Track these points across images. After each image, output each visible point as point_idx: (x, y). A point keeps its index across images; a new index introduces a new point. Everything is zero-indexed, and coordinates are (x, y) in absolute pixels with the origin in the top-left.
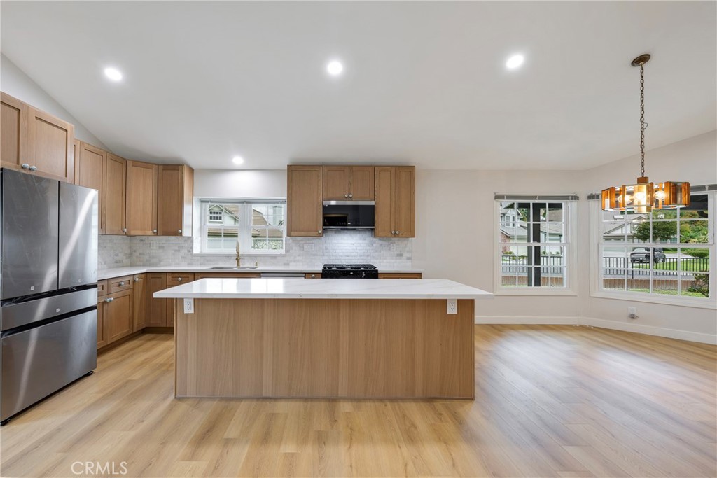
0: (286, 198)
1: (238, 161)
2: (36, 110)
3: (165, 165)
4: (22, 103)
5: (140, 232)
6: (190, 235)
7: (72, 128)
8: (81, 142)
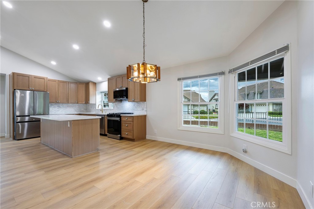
1: (100, 79)
2: (34, 76)
3: (87, 83)
4: (30, 75)
5: (81, 103)
6: (95, 103)
7: (47, 78)
8: (58, 81)
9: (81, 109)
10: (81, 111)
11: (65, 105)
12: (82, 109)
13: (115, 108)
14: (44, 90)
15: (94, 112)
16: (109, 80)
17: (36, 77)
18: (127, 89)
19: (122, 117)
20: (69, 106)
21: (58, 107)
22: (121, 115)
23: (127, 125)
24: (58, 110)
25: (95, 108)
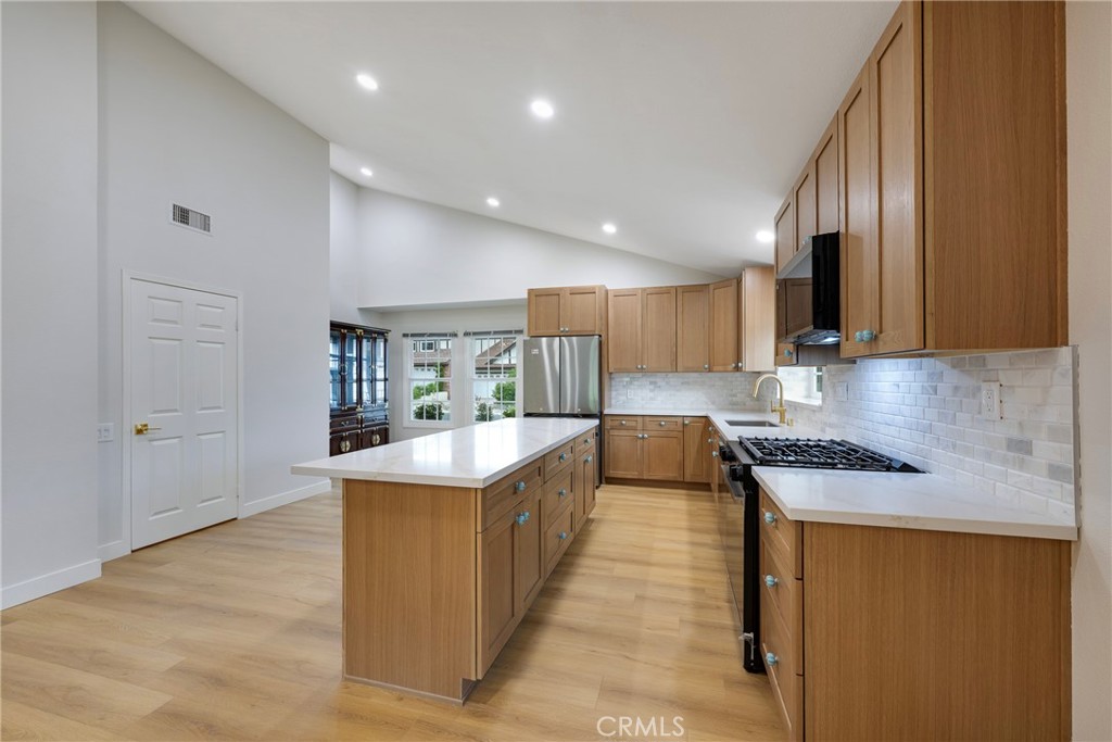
2: (571, 288)
3: (735, 275)
4: (561, 289)
5: (721, 368)
6: (772, 369)
8: (644, 290)
9: (735, 396)
11: (673, 379)
14: (592, 329)
17: (575, 292)
19: (760, 494)
20: (688, 383)
21: (652, 387)
24: (652, 399)
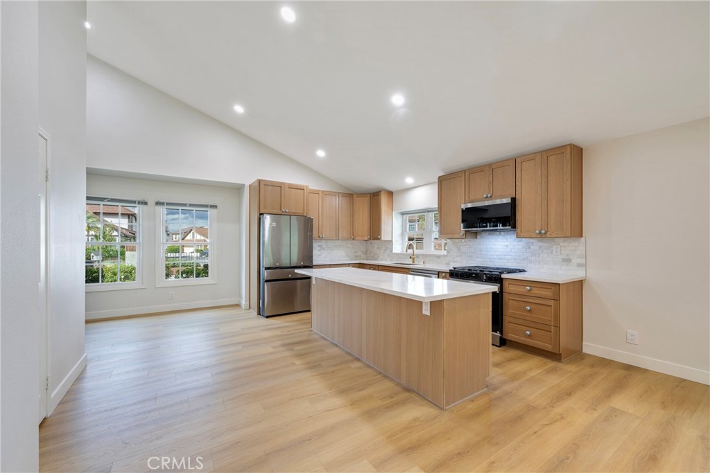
0: (437, 206)
1: (409, 181)
2: (289, 184)
3: (374, 193)
4: (282, 183)
5: (360, 238)
6: (390, 239)
7: (307, 187)
8: (323, 192)
9: (357, 253)
10: (356, 256)
12: (359, 253)
13: (451, 252)
14: (302, 212)
15: (386, 260)
16: (441, 180)
17: (291, 187)
18: (514, 200)
19: (506, 284)
21: (319, 248)
22: (503, 276)
23: (528, 308)
25: (389, 251)
